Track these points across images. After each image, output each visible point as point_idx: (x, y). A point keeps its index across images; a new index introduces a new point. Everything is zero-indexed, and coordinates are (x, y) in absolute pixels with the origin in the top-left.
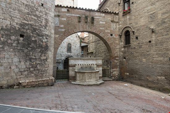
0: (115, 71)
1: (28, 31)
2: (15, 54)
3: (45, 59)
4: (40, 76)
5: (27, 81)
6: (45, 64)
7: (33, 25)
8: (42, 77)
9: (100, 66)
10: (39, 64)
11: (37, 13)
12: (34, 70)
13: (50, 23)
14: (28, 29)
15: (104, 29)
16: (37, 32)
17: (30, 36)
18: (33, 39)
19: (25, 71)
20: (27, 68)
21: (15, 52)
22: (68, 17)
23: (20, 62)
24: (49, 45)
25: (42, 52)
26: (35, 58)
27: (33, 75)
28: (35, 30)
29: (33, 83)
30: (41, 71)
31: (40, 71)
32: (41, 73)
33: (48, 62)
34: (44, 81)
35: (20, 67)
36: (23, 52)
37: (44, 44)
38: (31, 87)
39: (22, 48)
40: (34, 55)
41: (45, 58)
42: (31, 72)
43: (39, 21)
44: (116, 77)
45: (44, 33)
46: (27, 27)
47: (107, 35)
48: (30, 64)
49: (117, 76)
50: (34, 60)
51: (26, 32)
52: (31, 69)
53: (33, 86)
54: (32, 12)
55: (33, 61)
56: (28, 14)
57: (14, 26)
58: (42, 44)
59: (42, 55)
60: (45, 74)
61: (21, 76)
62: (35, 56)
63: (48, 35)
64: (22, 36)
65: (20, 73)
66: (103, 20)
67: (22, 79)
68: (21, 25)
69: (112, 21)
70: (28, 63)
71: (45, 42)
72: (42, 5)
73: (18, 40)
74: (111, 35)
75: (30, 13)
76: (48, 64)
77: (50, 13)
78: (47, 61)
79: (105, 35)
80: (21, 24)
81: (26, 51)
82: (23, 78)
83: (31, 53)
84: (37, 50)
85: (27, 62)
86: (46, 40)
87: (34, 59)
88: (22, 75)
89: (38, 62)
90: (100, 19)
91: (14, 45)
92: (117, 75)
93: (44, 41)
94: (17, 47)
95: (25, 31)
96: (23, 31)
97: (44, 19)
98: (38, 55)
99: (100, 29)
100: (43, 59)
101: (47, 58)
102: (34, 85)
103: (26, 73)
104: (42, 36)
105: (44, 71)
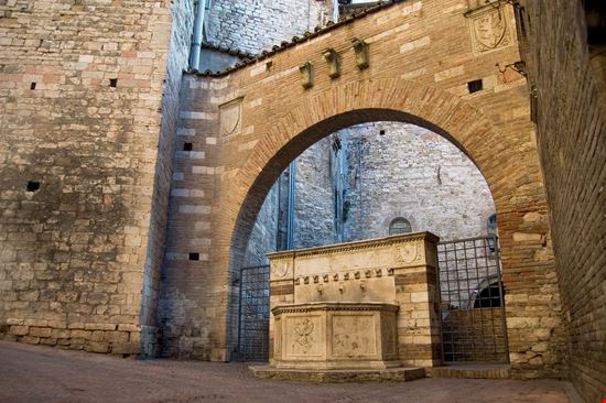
0: (522, 305)
1: (54, 170)
2: (7, 240)
3: (107, 254)
4: (81, 313)
5: (30, 322)
6: (106, 270)
7: (73, 149)
8: (87, 316)
9: (415, 279)
10: (81, 268)
11: (92, 110)
12: (63, 289)
13: (138, 130)
14: (54, 164)
15: (424, 70)
16: (84, 166)
17: (58, 182)
18: (68, 190)
19: (29, 289)
20: (39, 280)
21: (8, 232)
22: (268, 90)
23: (18, 260)
24: (127, 204)
25: (96, 229)
26: (67, 248)
27: (54, 305)
28: (76, 162)
29: (47, 332)
30: (87, 296)
31: (84, 293)
32: (87, 303)
33: (121, 264)
34: (92, 331)
35: (17, 276)
36: (31, 230)
37: (108, 201)
38: (39, 343)
39: (30, 220)
40: (66, 239)
41: (109, 248)
42: (52, 295)
43: (97, 131)
44: (538, 355)
45: (110, 166)
46: (51, 160)
47: (448, 97)
48: (49, 268)
49: (541, 347)
50: (64, 257)
51: (46, 174)
52: (52, 286)
53: (48, 341)
54: (72, 115)
55: (59, 260)
56: (61, 121)
57: (14, 163)
58: (99, 201)
59: (96, 241)
60: (105, 308)
61: (16, 305)
62: (68, 244)
63: (125, 172)
64: (32, 186)
65: (14, 296)
66: (420, 32)
67: (16, 313)
68: (33, 157)
69: (468, 13)
70: (42, 266)
71: (112, 195)
72: (113, 83)
73: (20, 199)
74: (475, 86)
75: (68, 117)
76: (118, 271)
77: (142, 96)
78: (114, 260)
79: (435, 102)
80: (34, 154)
81: (39, 227)
82: (20, 310)
83: (57, 234)
84: (77, 222)
85: (39, 261)
86: (116, 188)
87: (63, 252)
88: (19, 300)
89: (77, 263)
90: (399, 37)
91: (8, 212)
92: (540, 333)
93: (107, 190)
94: (16, 217)
95: (44, 171)
96: (37, 173)
97: (114, 122)
98: (78, 239)
99: (404, 81)
100: (99, 254)
101: (115, 249)
102: (50, 337)
103: (33, 296)
104: (103, 175)
105: (101, 297)
